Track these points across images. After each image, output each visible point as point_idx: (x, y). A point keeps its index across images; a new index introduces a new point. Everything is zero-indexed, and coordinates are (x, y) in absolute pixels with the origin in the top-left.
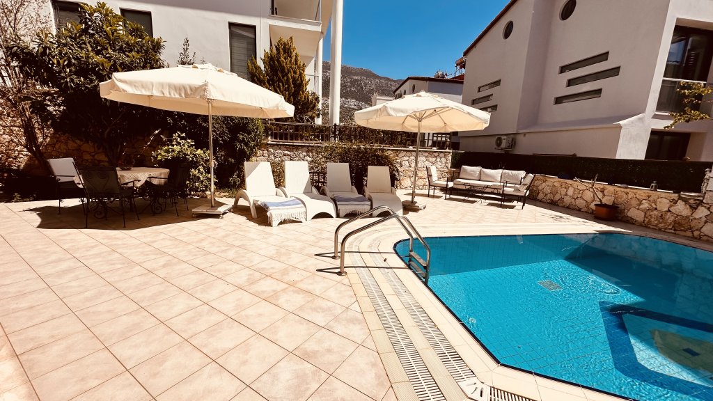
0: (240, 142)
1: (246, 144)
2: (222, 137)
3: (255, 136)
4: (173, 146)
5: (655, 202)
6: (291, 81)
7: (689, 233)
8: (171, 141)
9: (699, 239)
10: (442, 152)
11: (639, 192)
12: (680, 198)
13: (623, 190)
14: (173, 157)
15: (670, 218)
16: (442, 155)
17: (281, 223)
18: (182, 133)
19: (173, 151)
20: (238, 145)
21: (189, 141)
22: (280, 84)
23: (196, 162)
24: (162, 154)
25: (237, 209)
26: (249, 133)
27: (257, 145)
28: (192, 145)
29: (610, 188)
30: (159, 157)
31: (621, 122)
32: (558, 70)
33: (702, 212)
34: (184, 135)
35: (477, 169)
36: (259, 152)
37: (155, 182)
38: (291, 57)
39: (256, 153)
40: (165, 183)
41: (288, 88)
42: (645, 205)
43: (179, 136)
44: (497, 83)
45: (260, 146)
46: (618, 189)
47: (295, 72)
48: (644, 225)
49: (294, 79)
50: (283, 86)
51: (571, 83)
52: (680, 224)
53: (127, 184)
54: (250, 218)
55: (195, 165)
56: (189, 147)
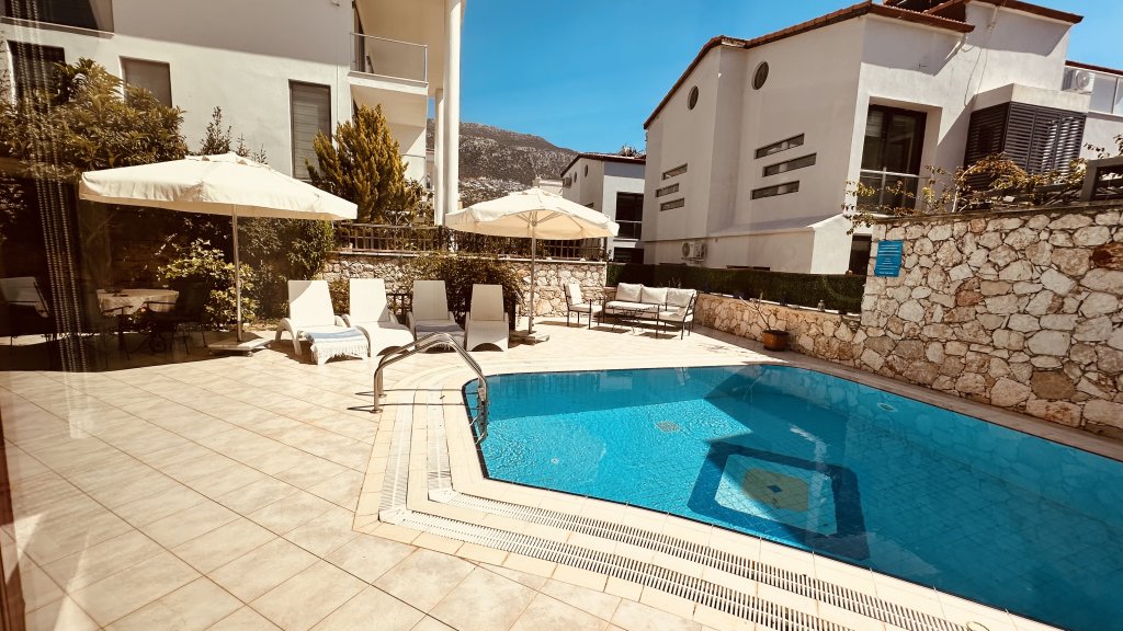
0: (296, 253)
1: (306, 256)
2: (268, 245)
3: (319, 244)
4: (191, 258)
5: (821, 325)
6: (375, 166)
7: (851, 363)
8: (188, 252)
9: (858, 369)
10: (592, 265)
11: (808, 313)
12: (843, 320)
13: (794, 311)
14: (190, 275)
15: (835, 345)
16: (593, 268)
17: (330, 360)
18: (205, 240)
19: (191, 265)
20: (293, 255)
21: (215, 251)
22: (359, 171)
23: (227, 281)
24: (173, 269)
25: (279, 345)
26: (309, 239)
27: (323, 256)
28: (220, 258)
29: (783, 310)
30: (168, 275)
31: (814, 226)
32: (753, 154)
33: (860, 336)
34: (208, 243)
35: (637, 288)
36: (327, 266)
37: (156, 308)
38: (376, 133)
39: (323, 267)
40: (171, 310)
41: (372, 178)
42: (813, 331)
43: (201, 244)
44: (683, 168)
45: (328, 258)
46: (789, 311)
47: (381, 155)
48: (814, 356)
49: (379, 164)
50: (363, 174)
51: (768, 171)
52: (843, 351)
53: (112, 310)
54: (292, 356)
55: (224, 285)
56: (215, 259)
